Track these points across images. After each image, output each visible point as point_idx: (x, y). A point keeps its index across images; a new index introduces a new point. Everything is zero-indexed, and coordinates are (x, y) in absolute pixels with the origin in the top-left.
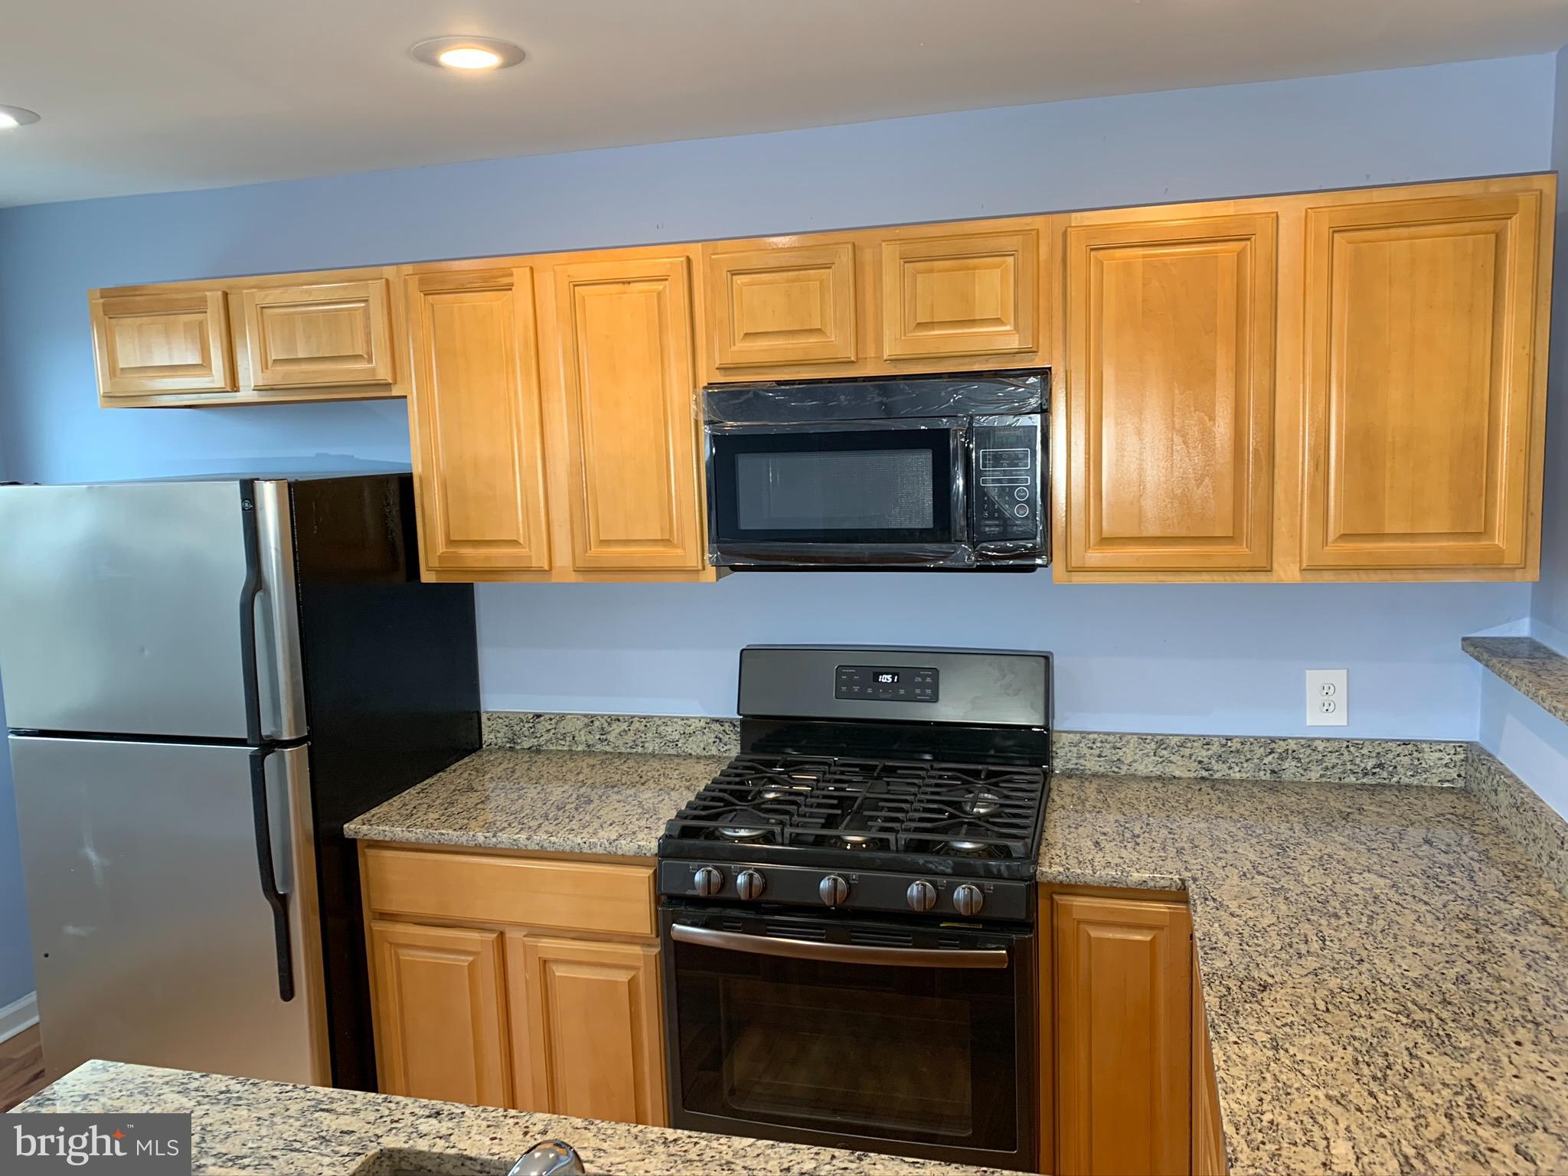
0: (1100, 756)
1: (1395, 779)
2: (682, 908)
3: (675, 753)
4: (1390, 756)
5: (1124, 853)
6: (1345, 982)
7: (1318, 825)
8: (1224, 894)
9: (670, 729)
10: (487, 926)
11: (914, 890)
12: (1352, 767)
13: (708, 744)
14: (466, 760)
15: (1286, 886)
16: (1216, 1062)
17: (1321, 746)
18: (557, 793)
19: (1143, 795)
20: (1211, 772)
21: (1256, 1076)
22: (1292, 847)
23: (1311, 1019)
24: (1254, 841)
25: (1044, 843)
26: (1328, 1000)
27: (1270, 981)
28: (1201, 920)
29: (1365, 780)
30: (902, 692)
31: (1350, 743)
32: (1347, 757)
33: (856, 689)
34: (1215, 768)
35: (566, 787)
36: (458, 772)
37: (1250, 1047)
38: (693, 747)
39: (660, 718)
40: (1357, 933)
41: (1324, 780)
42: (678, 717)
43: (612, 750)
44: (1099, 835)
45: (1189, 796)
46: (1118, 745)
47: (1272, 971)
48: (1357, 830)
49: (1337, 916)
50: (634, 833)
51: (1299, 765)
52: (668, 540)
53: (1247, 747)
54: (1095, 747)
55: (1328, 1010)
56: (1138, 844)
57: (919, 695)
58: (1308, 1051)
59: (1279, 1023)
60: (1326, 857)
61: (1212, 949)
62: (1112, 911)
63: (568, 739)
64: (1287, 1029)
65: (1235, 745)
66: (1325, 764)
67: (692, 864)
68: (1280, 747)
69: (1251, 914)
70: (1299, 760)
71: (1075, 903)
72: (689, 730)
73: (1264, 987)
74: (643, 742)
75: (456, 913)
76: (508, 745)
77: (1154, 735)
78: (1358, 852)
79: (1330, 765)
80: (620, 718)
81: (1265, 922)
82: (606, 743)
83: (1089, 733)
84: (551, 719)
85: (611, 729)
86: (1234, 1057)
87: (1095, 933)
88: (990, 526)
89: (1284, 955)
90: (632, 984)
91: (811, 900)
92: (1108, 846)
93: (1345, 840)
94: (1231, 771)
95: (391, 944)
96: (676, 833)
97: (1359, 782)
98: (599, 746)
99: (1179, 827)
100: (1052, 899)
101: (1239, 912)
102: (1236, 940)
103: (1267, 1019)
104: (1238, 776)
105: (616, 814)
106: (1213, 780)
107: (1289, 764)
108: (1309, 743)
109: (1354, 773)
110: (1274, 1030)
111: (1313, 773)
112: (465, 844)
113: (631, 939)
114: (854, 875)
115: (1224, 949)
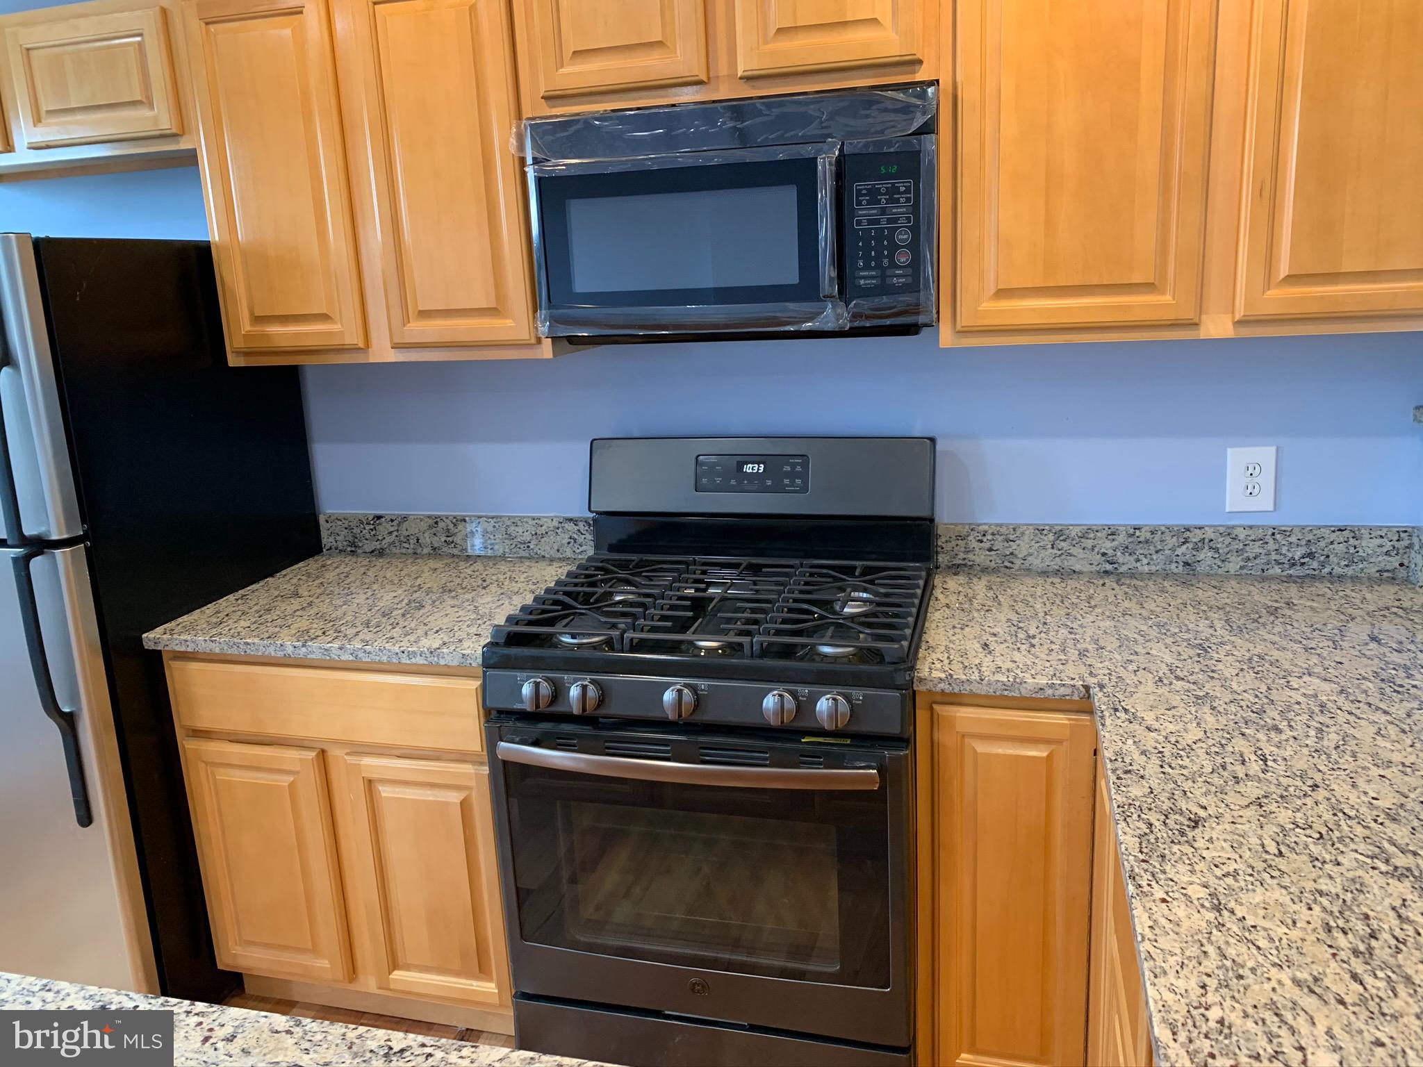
0: (990, 550)
1: (1326, 570)
2: (511, 723)
3: (528, 555)
4: (1322, 544)
5: (1017, 656)
6: (1299, 815)
7: (1242, 621)
8: (1138, 703)
9: (520, 530)
10: (306, 744)
11: (770, 702)
12: (1278, 557)
13: (562, 545)
14: (301, 564)
15: (1211, 693)
16: (1139, 930)
17: (1242, 534)
18: (386, 599)
19: (1039, 591)
20: (1115, 566)
21: (1193, 951)
22: (1214, 647)
23: (1260, 866)
24: (1169, 640)
25: (924, 646)
26: (1279, 839)
27: (1202, 813)
28: (1111, 735)
29: (1291, 572)
30: (769, 483)
31: (1275, 532)
32: (1272, 546)
33: (718, 480)
34: (1121, 561)
35: (400, 592)
36: (287, 578)
37: (1183, 906)
38: (546, 547)
39: (510, 518)
40: (1305, 751)
41: (1245, 571)
42: (528, 517)
43: (459, 553)
44: (988, 636)
45: (1092, 591)
46: (1011, 537)
47: (1204, 801)
48: (1289, 627)
49: (1278, 730)
50: (460, 641)
51: (1217, 556)
52: (495, 309)
53: (1157, 537)
54: (985, 540)
55: (1281, 854)
56: (1033, 646)
57: (787, 485)
58: (1261, 912)
59: (1218, 872)
60: (1256, 658)
61: (1126, 772)
62: (1001, 723)
63: (411, 541)
64: (1230, 880)
65: (1144, 535)
66: (1246, 555)
67: (520, 675)
68: (1195, 536)
69: (1171, 727)
70: (1217, 550)
71: (958, 714)
72: (542, 530)
73: (1196, 823)
74: (491, 544)
75: (272, 728)
76: (349, 549)
77: (1052, 526)
78: (1294, 653)
79: (1251, 556)
80: (467, 519)
81: (1190, 738)
82: (453, 545)
83: (979, 525)
84: (392, 521)
85: (456, 530)
86: (1163, 921)
87: (981, 748)
88: (865, 278)
89: (1216, 780)
90: (465, 805)
91: (654, 714)
92: (998, 649)
93: (1277, 639)
94: (1138, 564)
95: (206, 763)
96: (502, 641)
97: (1285, 573)
98: (445, 549)
99: (1081, 626)
100: (932, 709)
101: (1156, 725)
102: (1155, 761)
103: (1201, 866)
104: (1146, 569)
105: (446, 620)
106: (1118, 574)
107: (1205, 555)
108: (1229, 533)
109: (1280, 564)
110: (1213, 881)
111: (1231, 564)
112: (273, 654)
113: (462, 757)
114: (703, 684)
115: (1142, 772)
